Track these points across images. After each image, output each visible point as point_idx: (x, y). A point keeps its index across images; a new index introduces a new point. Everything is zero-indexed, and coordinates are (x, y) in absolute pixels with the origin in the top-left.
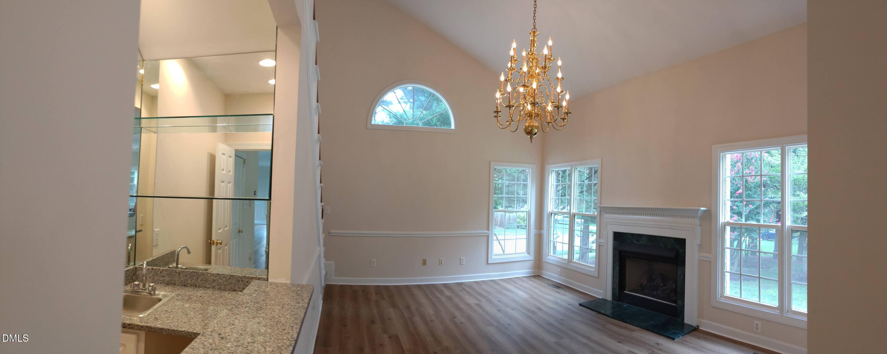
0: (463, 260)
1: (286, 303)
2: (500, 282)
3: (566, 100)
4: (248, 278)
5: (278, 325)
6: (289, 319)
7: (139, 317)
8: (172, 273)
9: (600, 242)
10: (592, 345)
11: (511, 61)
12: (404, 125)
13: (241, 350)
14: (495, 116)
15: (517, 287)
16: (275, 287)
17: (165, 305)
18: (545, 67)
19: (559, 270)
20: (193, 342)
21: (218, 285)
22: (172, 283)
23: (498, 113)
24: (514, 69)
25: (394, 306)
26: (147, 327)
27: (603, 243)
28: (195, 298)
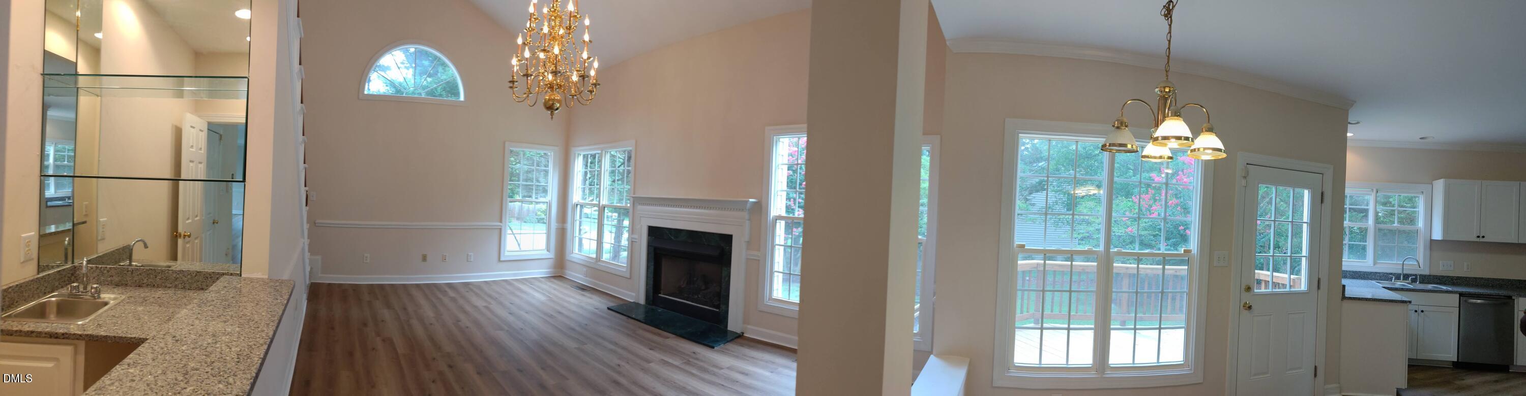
0: (470, 256)
1: (262, 299)
2: (516, 284)
3: (594, 69)
4: (218, 273)
5: (250, 323)
6: (265, 317)
7: (77, 324)
8: (123, 272)
9: (632, 238)
10: (620, 351)
11: (530, 20)
12: (404, 95)
13: (199, 352)
14: (511, 87)
15: (533, 288)
16: (249, 283)
17: (112, 310)
18: (569, 28)
19: (585, 269)
20: (140, 348)
21: (182, 283)
22: (122, 284)
23: (513, 84)
24: (534, 30)
25: (389, 306)
26: (87, 335)
27: (636, 239)
28: (152, 300)
